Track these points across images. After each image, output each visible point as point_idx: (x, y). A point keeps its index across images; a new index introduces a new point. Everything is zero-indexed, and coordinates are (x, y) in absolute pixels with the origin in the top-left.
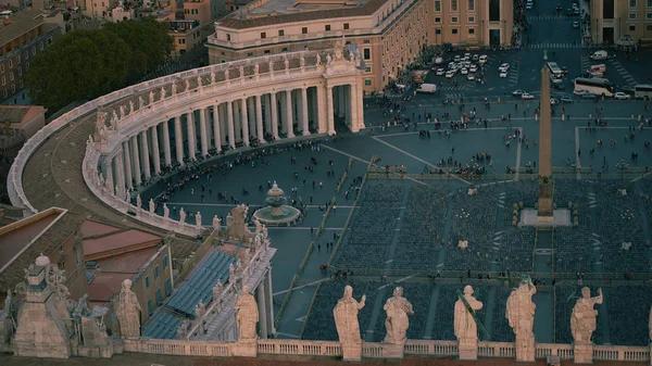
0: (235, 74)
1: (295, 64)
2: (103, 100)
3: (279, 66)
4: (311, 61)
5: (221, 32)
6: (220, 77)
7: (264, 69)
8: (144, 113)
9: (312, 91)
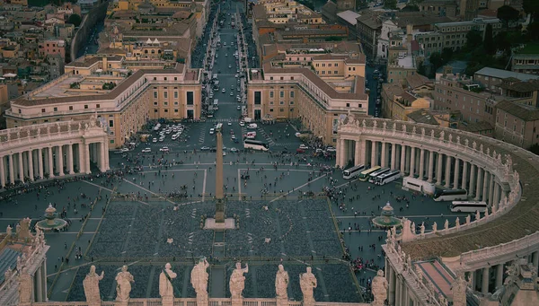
0: (24, 135)
1: (64, 129)
3: (54, 130)
4: (74, 127)
5: (15, 108)
6: (14, 136)
7: (44, 132)
9: (75, 146)
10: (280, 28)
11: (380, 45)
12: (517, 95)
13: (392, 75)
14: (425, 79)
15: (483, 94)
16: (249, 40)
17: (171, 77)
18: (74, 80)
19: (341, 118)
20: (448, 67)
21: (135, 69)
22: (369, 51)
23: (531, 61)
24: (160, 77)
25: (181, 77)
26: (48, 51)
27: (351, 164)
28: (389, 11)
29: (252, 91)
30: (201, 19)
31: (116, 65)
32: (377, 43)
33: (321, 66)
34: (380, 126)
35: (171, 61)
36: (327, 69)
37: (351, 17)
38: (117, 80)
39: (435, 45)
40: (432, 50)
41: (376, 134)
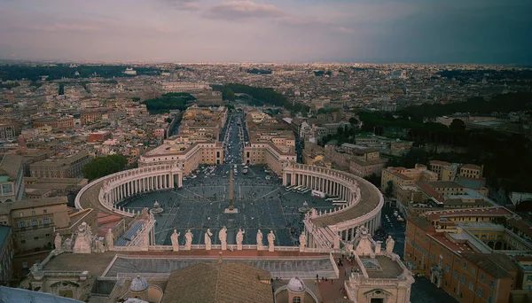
0: (145, 170)
1: (163, 168)
2: (106, 177)
3: (158, 168)
4: (167, 167)
5: (142, 158)
6: (141, 171)
7: (154, 169)
8: (118, 181)
9: (167, 175)
10: (258, 124)
12: (358, 155)
13: (306, 146)
14: (320, 147)
15: (344, 154)
16: (244, 129)
17: (210, 145)
18: (167, 147)
19: (285, 164)
20: (330, 143)
21: (194, 142)
22: (296, 135)
23: (363, 141)
24: (205, 145)
25: (214, 145)
26: (157, 134)
27: (289, 184)
28: (305, 118)
29: (246, 152)
30: (223, 121)
31: (186, 140)
32: (300, 132)
33: (276, 141)
34: (302, 167)
35: (210, 138)
36: (278, 142)
37: (289, 120)
38: (186, 147)
39: (324, 133)
40: (323, 135)
41: (300, 171)
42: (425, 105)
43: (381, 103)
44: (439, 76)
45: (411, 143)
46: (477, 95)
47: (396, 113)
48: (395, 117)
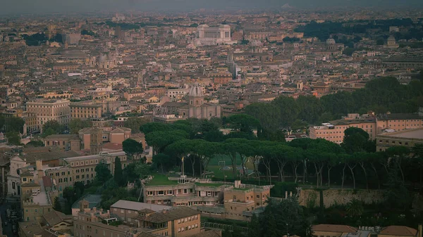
11: (10, 182)
12: (154, 226)
13: (28, 213)
14: (62, 215)
15: (121, 227)
20: (84, 201)
23: (161, 192)
28: (14, 147)
32: (6, 180)
39: (66, 180)
40: (63, 185)
42: (282, 101)
43: (187, 102)
44: (300, 36)
45: (266, 189)
46: (383, 73)
47: (224, 122)
48: (226, 131)
